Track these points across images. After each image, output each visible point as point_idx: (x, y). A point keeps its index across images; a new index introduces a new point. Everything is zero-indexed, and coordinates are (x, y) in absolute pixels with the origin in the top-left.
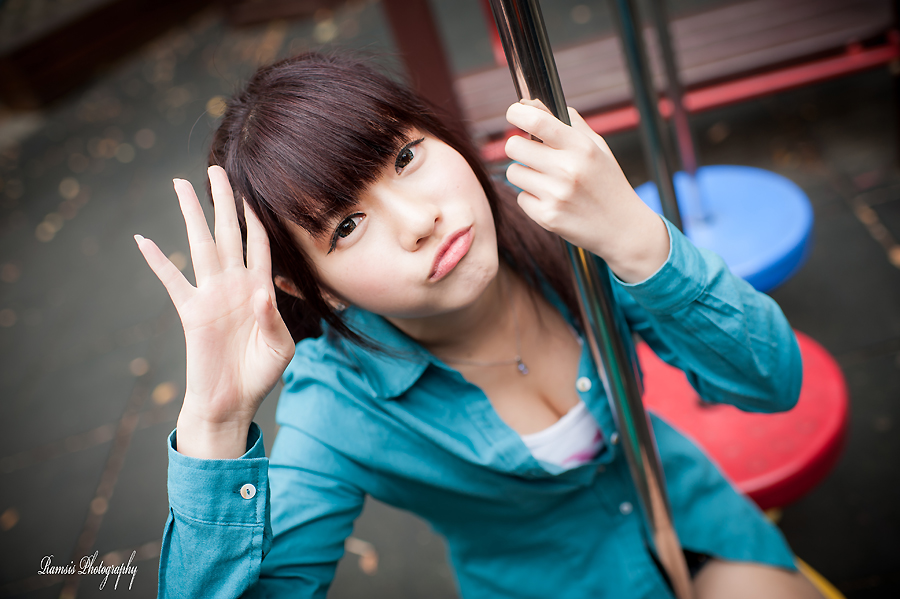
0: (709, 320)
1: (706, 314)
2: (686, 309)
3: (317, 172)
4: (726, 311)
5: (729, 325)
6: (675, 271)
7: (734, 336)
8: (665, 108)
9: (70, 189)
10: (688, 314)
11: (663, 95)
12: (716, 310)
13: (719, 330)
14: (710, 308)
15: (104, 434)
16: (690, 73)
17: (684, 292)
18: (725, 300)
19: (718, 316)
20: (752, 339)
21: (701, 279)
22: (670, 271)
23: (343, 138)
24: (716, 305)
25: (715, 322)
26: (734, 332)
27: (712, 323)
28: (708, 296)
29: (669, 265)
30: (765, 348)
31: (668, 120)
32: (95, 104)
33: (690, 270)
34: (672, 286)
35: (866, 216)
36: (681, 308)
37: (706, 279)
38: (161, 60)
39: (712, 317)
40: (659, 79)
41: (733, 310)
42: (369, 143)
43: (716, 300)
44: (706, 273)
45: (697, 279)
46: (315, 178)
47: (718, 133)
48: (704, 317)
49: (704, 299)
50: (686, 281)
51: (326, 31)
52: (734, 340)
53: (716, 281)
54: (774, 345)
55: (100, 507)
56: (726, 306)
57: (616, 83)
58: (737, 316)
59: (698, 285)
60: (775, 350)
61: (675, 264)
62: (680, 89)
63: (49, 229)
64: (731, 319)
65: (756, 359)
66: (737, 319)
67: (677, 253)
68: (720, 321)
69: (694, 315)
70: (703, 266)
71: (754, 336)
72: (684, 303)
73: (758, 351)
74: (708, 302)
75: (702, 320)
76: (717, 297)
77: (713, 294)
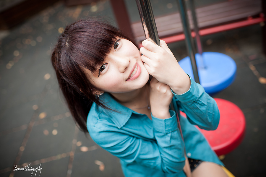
0: (197, 107)
1: (197, 105)
2: (191, 103)
3: (93, 53)
4: (203, 105)
5: (203, 109)
6: (190, 93)
7: (203, 112)
8: (193, 34)
9: (17, 54)
10: (191, 104)
11: (192, 31)
12: (200, 104)
13: (199, 109)
14: (198, 103)
15: (24, 127)
16: (201, 24)
17: (192, 99)
18: (203, 102)
19: (200, 106)
20: (208, 112)
21: (197, 96)
22: (189, 93)
23: (99, 41)
24: (200, 103)
25: (199, 107)
26: (204, 111)
27: (198, 108)
28: (198, 100)
29: (189, 91)
30: (211, 115)
31: (194, 38)
32: (25, 28)
33: (195, 93)
34: (189, 97)
35: (252, 68)
36: (190, 103)
37: (199, 96)
38: (45, 16)
39: (198, 106)
40: (192, 26)
41: (204, 105)
42: (106, 41)
43: (200, 101)
44: (199, 94)
45: (196, 96)
46: (92, 54)
47: (209, 42)
48: (196, 106)
49: (197, 101)
50: (193, 96)
51: (94, 9)
52: (203, 113)
53: (201, 96)
54: (214, 114)
55: (22, 149)
56: (203, 103)
57: (179, 27)
58: (205, 106)
59: (196, 97)
60: (214, 115)
61: (191, 91)
62: (198, 29)
63: (10, 65)
64: (203, 107)
65: (208, 118)
66: (205, 107)
67: (192, 88)
68: (200, 107)
69: (193, 105)
70: (198, 92)
71: (209, 111)
72: (191, 102)
73: (209, 115)
74: (198, 102)
75: (195, 106)
76: (201, 101)
77: (200, 100)
